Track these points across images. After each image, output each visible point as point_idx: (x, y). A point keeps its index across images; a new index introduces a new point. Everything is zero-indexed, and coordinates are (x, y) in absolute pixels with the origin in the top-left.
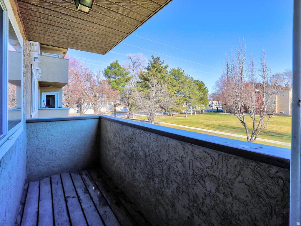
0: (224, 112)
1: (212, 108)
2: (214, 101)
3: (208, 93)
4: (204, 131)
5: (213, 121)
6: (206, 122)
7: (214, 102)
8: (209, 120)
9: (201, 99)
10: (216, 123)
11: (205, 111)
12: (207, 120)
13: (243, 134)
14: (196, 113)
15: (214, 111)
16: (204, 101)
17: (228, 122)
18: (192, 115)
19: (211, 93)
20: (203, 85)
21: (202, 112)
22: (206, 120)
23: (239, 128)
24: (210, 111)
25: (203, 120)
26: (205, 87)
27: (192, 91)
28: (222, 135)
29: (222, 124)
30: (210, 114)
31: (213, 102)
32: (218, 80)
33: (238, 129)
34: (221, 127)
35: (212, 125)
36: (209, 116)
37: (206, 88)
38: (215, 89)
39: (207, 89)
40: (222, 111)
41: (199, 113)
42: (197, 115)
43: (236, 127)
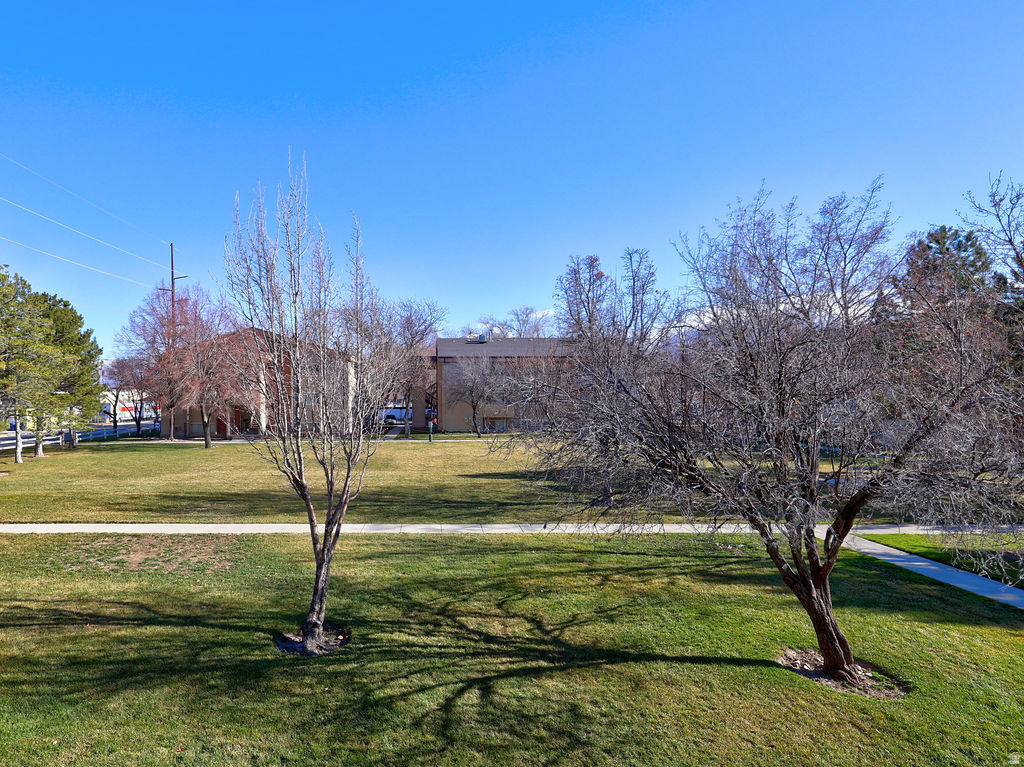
0: (168, 437)
1: (115, 422)
2: (123, 390)
3: (101, 357)
4: (105, 535)
5: (133, 482)
6: (105, 488)
7: (124, 395)
8: (114, 477)
9: (69, 384)
10: (148, 485)
11: (85, 438)
12: (107, 475)
13: (261, 519)
14: (45, 449)
15: (124, 436)
16: (80, 392)
17: (192, 478)
18: (20, 460)
19: (113, 359)
20: (77, 320)
21: (69, 438)
22: (102, 476)
23: (239, 495)
24: (108, 438)
25: (84, 481)
26: (83, 330)
27: (24, 346)
28: (190, 536)
29: (172, 489)
30: (112, 449)
31: (117, 397)
32: (143, 305)
33: (238, 502)
34: (174, 505)
35: (132, 498)
36: (107, 460)
37: (88, 333)
38: (130, 341)
39: (92, 339)
40: (155, 434)
41: (55, 448)
42: (48, 456)
43: (228, 494)
